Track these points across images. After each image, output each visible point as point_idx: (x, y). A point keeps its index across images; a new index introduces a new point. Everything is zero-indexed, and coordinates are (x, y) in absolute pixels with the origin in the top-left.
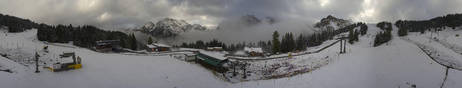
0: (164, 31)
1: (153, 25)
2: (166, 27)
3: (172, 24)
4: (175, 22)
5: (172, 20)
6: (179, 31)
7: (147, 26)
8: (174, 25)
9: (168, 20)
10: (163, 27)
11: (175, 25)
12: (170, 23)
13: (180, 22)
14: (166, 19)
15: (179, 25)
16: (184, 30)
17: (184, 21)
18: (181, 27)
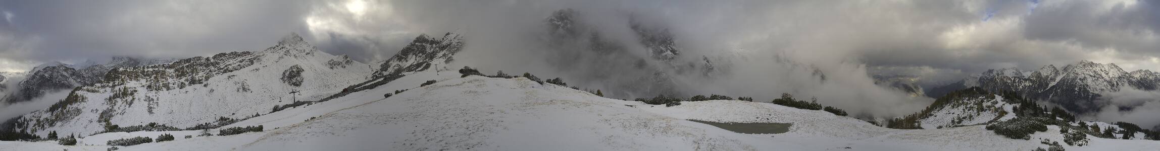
0: (1076, 89)
1: (1057, 73)
2: (1080, 79)
3: (1092, 74)
4: (1098, 69)
5: (1092, 64)
6: (1103, 88)
7: (1044, 74)
8: (1094, 77)
9: (1084, 65)
10: (1074, 79)
11: (1097, 76)
12: (1089, 72)
13: (1107, 69)
14: (1081, 63)
15: (1103, 75)
16: (1113, 85)
17: (1116, 67)
18: (1108, 79)
